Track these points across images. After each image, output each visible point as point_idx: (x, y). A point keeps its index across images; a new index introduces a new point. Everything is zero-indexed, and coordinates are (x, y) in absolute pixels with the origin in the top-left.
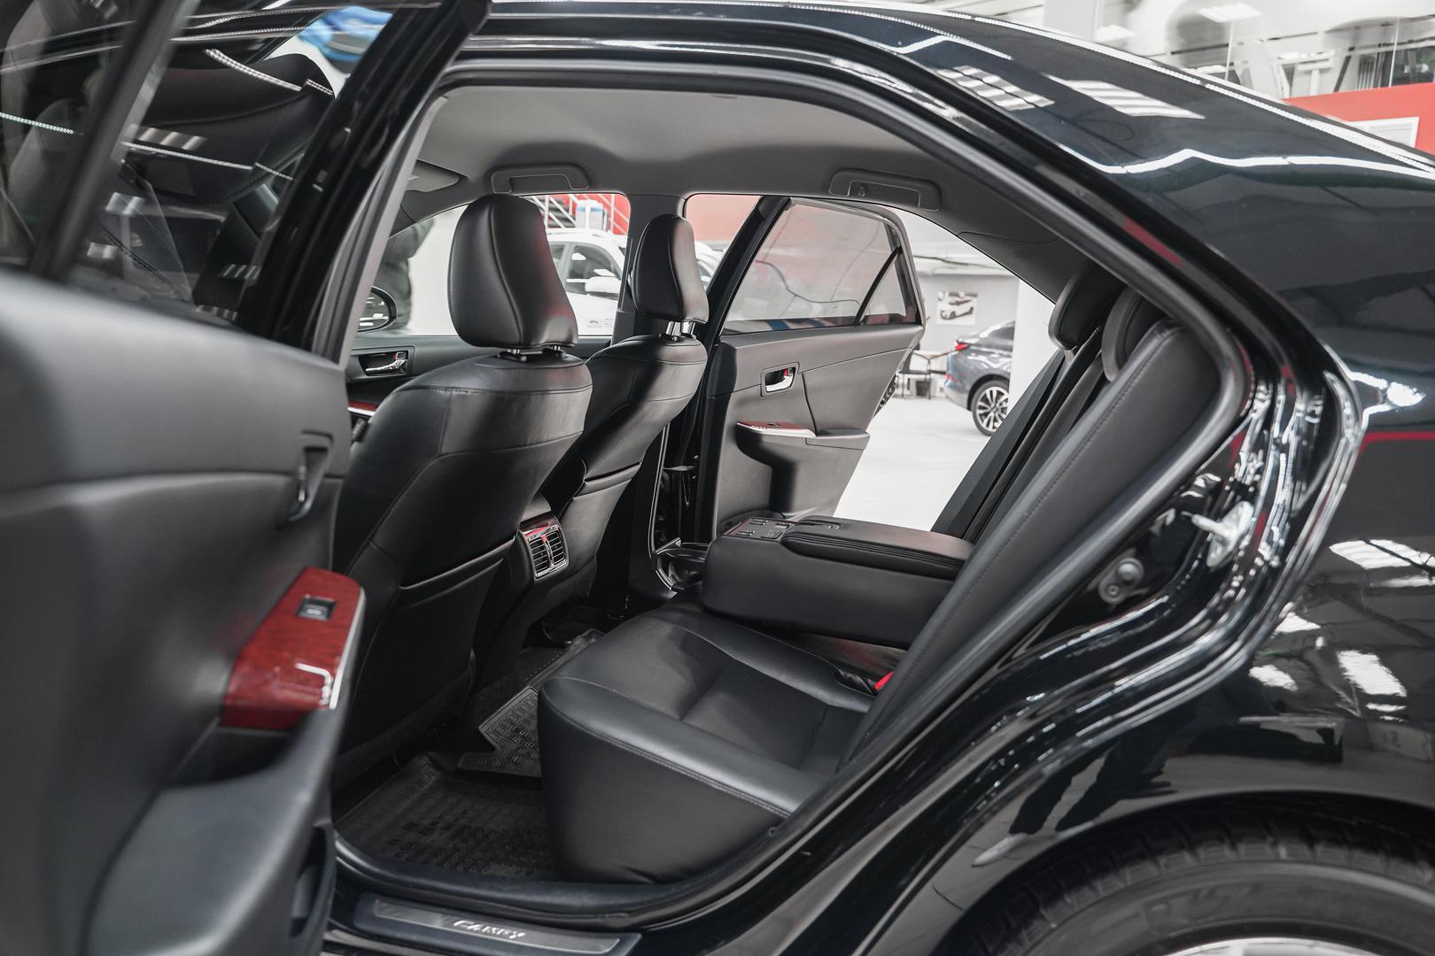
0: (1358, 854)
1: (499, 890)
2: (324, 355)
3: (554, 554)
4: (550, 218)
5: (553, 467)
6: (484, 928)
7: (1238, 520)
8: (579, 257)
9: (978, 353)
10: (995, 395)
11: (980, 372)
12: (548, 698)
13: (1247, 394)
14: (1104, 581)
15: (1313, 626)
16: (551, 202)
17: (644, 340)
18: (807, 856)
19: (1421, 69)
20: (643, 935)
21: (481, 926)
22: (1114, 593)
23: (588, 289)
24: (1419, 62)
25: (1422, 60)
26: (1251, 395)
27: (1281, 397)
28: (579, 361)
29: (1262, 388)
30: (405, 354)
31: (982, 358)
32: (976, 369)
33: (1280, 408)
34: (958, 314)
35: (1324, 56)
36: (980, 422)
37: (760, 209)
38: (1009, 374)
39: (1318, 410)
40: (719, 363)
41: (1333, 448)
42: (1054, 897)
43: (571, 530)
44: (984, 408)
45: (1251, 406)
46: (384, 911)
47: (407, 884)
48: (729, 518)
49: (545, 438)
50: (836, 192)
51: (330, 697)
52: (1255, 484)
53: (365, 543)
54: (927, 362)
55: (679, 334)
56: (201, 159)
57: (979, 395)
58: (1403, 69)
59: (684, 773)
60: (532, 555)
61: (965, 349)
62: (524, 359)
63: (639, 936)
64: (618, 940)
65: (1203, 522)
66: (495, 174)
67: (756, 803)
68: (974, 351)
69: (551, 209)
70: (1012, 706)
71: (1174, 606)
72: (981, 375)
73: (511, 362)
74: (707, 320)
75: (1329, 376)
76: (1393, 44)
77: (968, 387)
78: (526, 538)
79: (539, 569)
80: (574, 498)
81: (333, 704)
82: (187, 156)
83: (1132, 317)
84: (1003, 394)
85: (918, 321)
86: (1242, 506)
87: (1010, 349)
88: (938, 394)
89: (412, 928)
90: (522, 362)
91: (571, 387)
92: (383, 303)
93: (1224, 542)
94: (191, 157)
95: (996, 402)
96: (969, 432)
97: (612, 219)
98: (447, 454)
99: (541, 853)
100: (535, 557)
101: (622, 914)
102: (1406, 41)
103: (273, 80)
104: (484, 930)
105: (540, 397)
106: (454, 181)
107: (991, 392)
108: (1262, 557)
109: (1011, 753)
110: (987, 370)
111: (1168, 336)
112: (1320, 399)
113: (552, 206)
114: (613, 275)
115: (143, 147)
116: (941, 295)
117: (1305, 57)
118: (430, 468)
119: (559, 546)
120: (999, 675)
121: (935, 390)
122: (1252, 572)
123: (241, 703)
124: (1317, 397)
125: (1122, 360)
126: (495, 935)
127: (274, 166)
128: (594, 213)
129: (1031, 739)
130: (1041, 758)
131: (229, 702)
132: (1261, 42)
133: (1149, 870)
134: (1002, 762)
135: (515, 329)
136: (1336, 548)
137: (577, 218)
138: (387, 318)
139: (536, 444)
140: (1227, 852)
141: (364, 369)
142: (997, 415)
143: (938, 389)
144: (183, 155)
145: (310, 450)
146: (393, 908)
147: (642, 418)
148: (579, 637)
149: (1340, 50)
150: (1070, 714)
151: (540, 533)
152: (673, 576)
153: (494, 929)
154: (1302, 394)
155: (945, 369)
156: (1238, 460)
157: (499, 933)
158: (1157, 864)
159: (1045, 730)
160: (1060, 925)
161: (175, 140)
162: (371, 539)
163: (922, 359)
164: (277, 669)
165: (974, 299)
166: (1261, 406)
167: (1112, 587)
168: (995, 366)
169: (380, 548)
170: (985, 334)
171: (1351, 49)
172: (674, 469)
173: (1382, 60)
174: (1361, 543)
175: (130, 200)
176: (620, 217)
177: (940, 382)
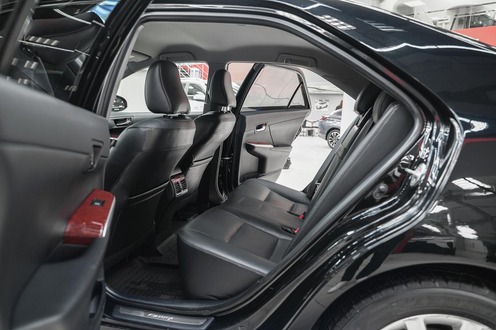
0: (463, 285)
1: (164, 303)
2: (101, 115)
3: (183, 187)
4: (181, 74)
5: (182, 156)
6: (159, 316)
7: (421, 170)
8: (191, 88)
9: (329, 120)
10: (335, 135)
11: (329, 126)
12: (181, 236)
13: (423, 126)
14: (375, 191)
15: (446, 209)
16: (181, 69)
17: (214, 113)
18: (272, 289)
19: (479, 23)
20: (215, 318)
21: (158, 315)
22: (378, 196)
23: (194, 98)
24: (479, 21)
25: (480, 20)
26: (425, 126)
27: (435, 127)
28: (191, 119)
29: (429, 124)
30: (130, 119)
31: (331, 122)
32: (328, 126)
33: (435, 131)
34: (322, 107)
35: (447, 18)
36: (330, 144)
37: (254, 68)
38: (340, 127)
39: (448, 131)
40: (240, 122)
41: (454, 144)
42: (358, 302)
43: (189, 179)
44: (332, 139)
45: (425, 130)
46: (123, 311)
47: (131, 301)
48: (244, 175)
49: (179, 146)
50: (280, 62)
51: (102, 233)
52: (426, 158)
53: (116, 182)
54: (311, 124)
55: (226, 111)
56: (58, 49)
57: (329, 135)
58: (473, 23)
59: (229, 261)
60: (175, 188)
61: (325, 119)
62: (172, 118)
63: (213, 318)
64: (206, 320)
65: (409, 170)
66: (161, 56)
67: (254, 271)
68: (328, 120)
69: (181, 71)
70: (343, 236)
71: (399, 200)
72: (330, 128)
73: (166, 119)
74: (236, 106)
75: (452, 119)
76: (470, 14)
77: (326, 132)
78: (173, 182)
79: (178, 192)
80: (190, 168)
81: (104, 235)
82: (53, 47)
83: (383, 102)
84: (338, 134)
85: (309, 108)
86: (422, 165)
87: (340, 119)
88: (316, 135)
89: (134, 317)
90: (171, 119)
91: (188, 128)
92: (122, 102)
93: (416, 177)
94: (54, 48)
95: (336, 137)
96: (326, 147)
97: (202, 75)
98: (145, 151)
99: (179, 291)
100: (176, 188)
101: (207, 311)
102: (474, 13)
103: (82, 21)
104: (159, 317)
105: (177, 131)
106: (147, 58)
107: (334, 134)
108: (428, 182)
109: (342, 252)
110: (332, 126)
111: (396, 107)
112: (449, 127)
113: (182, 70)
114: (203, 94)
115: (37, 44)
116: (316, 101)
117: (440, 19)
118: (139, 155)
119: (184, 185)
120: (337, 225)
121: (314, 134)
122: (425, 188)
123: (71, 235)
124: (448, 127)
125: (380, 116)
126: (163, 319)
127: (83, 50)
128: (196, 72)
129: (349, 247)
130: (352, 253)
131: (66, 235)
132: (425, 13)
133: (390, 291)
134: (339, 255)
135: (168, 107)
136: (454, 182)
137: (190, 74)
138: (124, 107)
139: (176, 147)
140: (418, 285)
141: (116, 125)
142: (336, 142)
143: (316, 133)
144: (51, 47)
145: (95, 146)
146: (126, 310)
147: (213, 140)
148: (192, 217)
149: (452, 16)
150: (362, 238)
151: (178, 180)
152: (224, 196)
153: (162, 317)
154: (442, 126)
155: (318, 126)
156: (420, 150)
157: (164, 318)
158: (394, 289)
159: (354, 244)
160: (360, 311)
161: (49, 42)
162: (118, 181)
163: (310, 123)
164: (84, 223)
165: (328, 102)
166: (428, 130)
167: (377, 194)
168: (335, 125)
169: (121, 184)
170: (331, 114)
171: (456, 16)
172: (225, 158)
173: (466, 20)
174: (463, 179)
175: (32, 63)
176: (205, 73)
177: (316, 131)
